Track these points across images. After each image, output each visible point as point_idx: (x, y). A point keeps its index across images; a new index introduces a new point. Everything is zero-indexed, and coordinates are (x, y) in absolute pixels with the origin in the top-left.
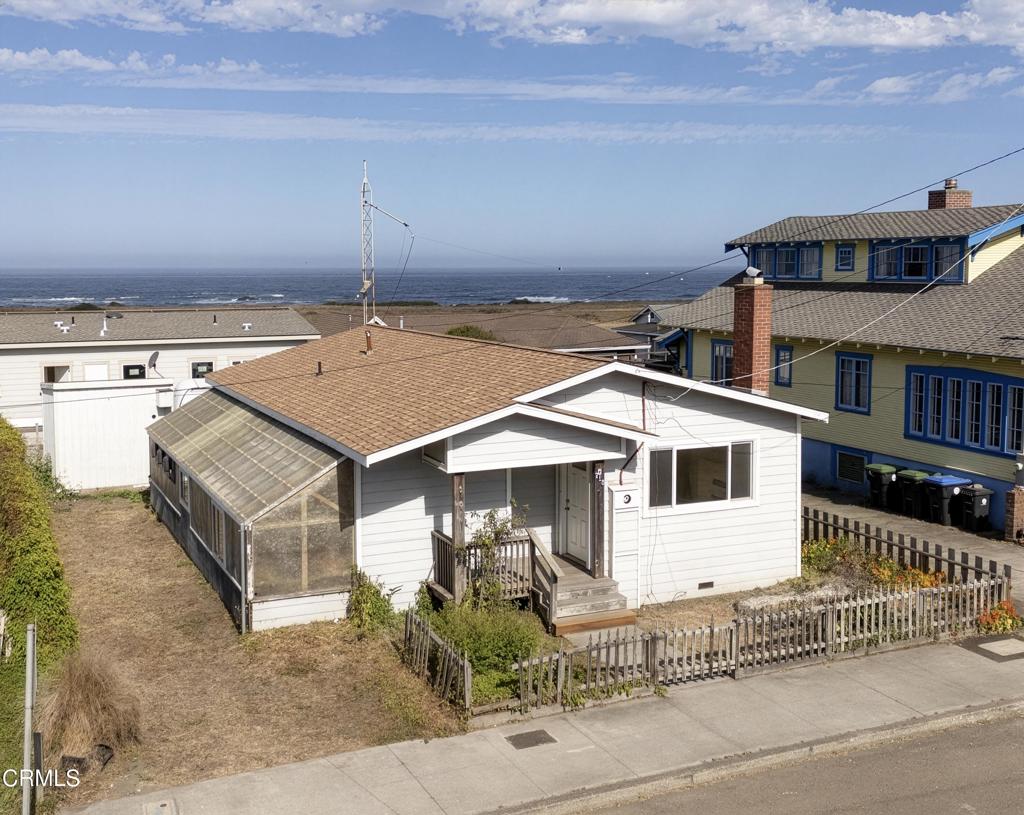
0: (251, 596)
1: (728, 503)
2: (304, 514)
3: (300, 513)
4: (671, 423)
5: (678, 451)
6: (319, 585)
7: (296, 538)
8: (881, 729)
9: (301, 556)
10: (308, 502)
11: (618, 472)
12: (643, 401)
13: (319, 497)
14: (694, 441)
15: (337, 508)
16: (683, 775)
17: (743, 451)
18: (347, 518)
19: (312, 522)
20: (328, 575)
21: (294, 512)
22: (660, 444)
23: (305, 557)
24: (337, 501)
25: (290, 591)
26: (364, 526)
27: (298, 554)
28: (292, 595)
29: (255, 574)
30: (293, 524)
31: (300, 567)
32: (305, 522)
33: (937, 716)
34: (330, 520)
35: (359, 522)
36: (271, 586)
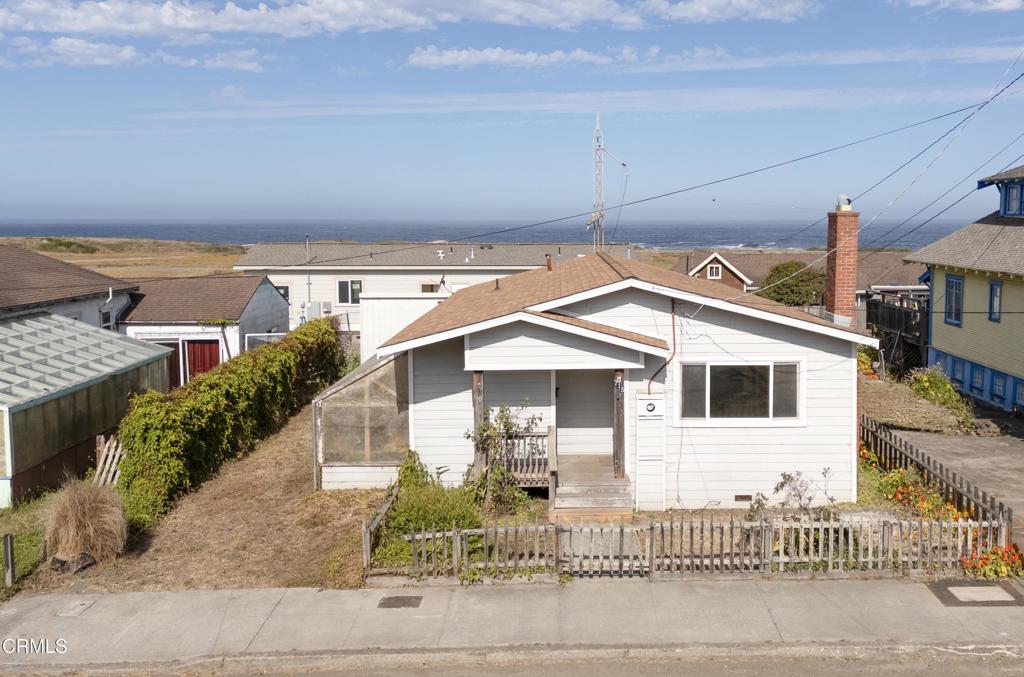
0: (321, 460)
1: (770, 421)
2: (367, 397)
3: (363, 396)
4: (705, 340)
5: (712, 367)
6: (379, 459)
7: (360, 418)
8: (718, 645)
9: (364, 432)
10: (370, 388)
11: (646, 382)
12: (673, 318)
13: (378, 383)
14: (729, 358)
15: (395, 394)
16: (477, 652)
17: (787, 372)
18: (403, 403)
19: (374, 404)
20: (387, 450)
21: (359, 395)
22: (692, 359)
23: (367, 432)
24: (395, 387)
25: (354, 460)
26: (415, 411)
27: (361, 430)
28: (354, 463)
29: (326, 443)
30: (358, 404)
31: (363, 440)
32: (369, 403)
33: (798, 643)
34: (388, 404)
35: (411, 407)
36: (338, 455)
